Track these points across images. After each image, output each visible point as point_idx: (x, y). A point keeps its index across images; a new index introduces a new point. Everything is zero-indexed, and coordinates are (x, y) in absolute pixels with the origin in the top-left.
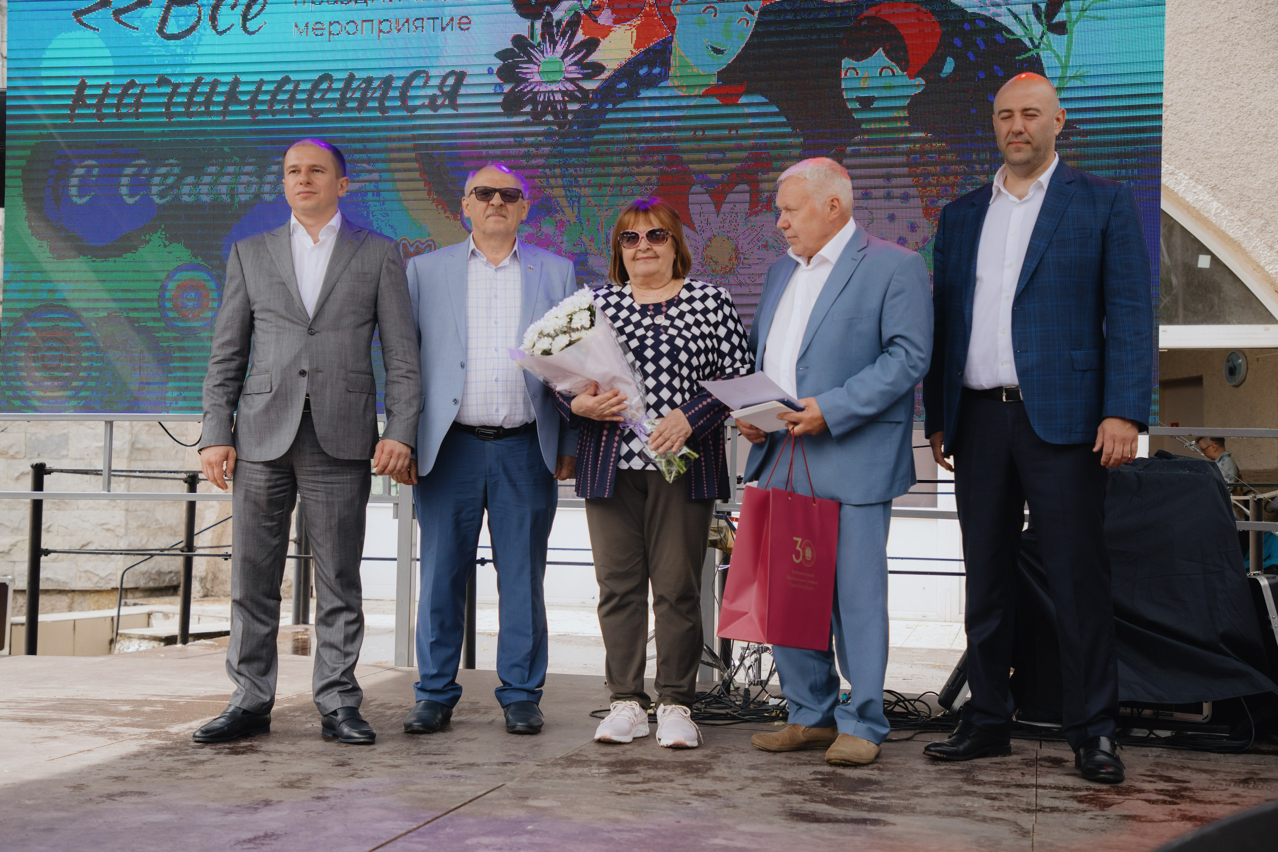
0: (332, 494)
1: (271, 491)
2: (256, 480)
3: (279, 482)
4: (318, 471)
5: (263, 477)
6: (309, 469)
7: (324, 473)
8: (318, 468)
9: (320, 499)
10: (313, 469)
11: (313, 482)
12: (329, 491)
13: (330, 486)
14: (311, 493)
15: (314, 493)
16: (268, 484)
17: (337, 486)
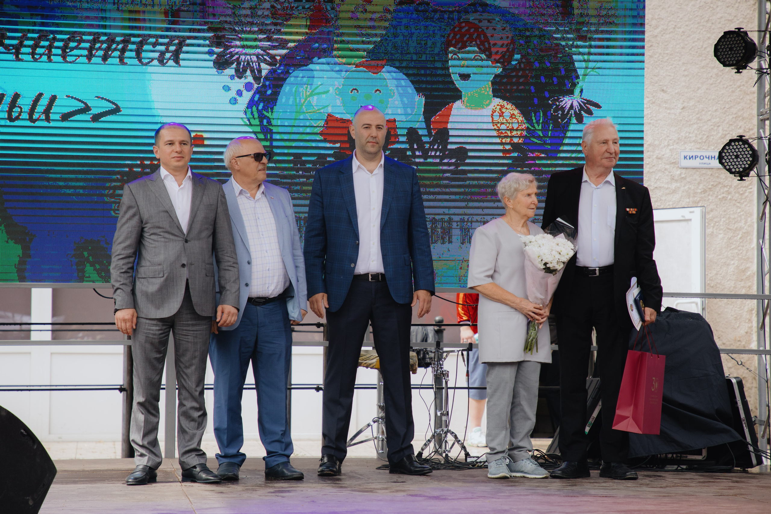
0: (196, 337)
1: (161, 336)
2: (152, 330)
3: (166, 331)
4: (189, 324)
5: (157, 328)
6: (185, 323)
7: (193, 325)
8: (190, 322)
9: (190, 340)
10: (187, 323)
11: (186, 330)
12: (195, 335)
13: (195, 332)
14: (184, 337)
15: (186, 337)
16: (160, 332)
17: (199, 332)
